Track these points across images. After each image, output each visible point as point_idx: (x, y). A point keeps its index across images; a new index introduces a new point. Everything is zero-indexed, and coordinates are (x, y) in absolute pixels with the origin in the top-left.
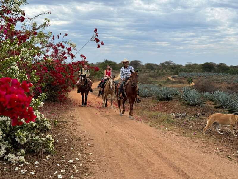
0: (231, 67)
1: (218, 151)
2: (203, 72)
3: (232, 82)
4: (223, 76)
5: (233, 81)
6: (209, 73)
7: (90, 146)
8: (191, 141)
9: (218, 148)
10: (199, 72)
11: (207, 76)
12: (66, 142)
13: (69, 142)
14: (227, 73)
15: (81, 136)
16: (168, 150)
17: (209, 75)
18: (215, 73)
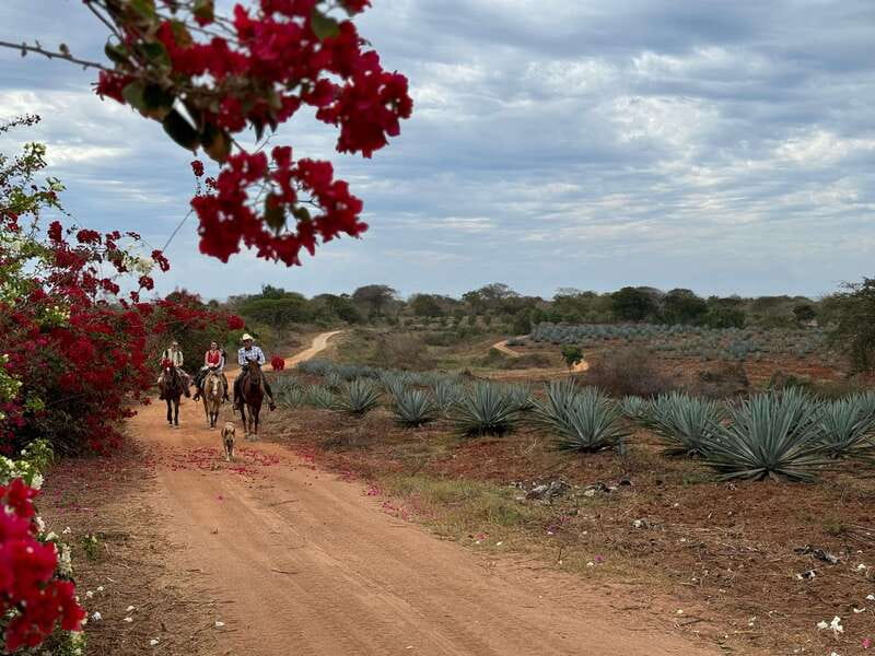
0: (713, 300)
1: (684, 621)
2: (614, 321)
3: (718, 355)
4: (685, 334)
5: (723, 352)
6: (639, 325)
7: (223, 631)
8: (588, 586)
9: (680, 611)
10: (603, 323)
11: (630, 337)
12: (129, 619)
13: (144, 617)
14: (700, 324)
15: (185, 589)
16: (509, 629)
17: (639, 332)
18: (657, 326)
